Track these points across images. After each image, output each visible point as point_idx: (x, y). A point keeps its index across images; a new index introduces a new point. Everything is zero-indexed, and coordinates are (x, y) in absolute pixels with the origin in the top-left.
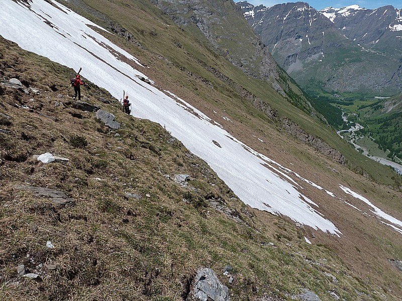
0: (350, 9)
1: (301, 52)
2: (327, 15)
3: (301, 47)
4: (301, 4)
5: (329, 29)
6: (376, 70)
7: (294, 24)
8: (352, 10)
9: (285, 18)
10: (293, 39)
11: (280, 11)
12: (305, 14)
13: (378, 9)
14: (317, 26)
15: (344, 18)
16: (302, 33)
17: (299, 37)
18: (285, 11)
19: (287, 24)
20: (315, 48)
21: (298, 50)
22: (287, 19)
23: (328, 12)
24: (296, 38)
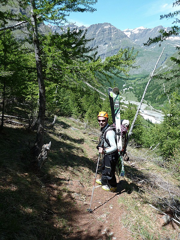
0: (139, 29)
1: (107, 53)
2: (126, 33)
3: (107, 49)
4: (106, 24)
5: (124, 39)
6: (152, 61)
7: (103, 36)
8: (140, 30)
9: (97, 33)
10: (102, 45)
11: (94, 29)
12: (109, 30)
13: (154, 28)
14: (117, 37)
15: (135, 34)
16: (108, 41)
17: (106, 44)
18: (97, 29)
19: (98, 36)
20: (116, 50)
21: (105, 52)
22: (98, 33)
23: (126, 31)
24: (104, 45)
